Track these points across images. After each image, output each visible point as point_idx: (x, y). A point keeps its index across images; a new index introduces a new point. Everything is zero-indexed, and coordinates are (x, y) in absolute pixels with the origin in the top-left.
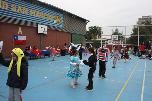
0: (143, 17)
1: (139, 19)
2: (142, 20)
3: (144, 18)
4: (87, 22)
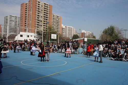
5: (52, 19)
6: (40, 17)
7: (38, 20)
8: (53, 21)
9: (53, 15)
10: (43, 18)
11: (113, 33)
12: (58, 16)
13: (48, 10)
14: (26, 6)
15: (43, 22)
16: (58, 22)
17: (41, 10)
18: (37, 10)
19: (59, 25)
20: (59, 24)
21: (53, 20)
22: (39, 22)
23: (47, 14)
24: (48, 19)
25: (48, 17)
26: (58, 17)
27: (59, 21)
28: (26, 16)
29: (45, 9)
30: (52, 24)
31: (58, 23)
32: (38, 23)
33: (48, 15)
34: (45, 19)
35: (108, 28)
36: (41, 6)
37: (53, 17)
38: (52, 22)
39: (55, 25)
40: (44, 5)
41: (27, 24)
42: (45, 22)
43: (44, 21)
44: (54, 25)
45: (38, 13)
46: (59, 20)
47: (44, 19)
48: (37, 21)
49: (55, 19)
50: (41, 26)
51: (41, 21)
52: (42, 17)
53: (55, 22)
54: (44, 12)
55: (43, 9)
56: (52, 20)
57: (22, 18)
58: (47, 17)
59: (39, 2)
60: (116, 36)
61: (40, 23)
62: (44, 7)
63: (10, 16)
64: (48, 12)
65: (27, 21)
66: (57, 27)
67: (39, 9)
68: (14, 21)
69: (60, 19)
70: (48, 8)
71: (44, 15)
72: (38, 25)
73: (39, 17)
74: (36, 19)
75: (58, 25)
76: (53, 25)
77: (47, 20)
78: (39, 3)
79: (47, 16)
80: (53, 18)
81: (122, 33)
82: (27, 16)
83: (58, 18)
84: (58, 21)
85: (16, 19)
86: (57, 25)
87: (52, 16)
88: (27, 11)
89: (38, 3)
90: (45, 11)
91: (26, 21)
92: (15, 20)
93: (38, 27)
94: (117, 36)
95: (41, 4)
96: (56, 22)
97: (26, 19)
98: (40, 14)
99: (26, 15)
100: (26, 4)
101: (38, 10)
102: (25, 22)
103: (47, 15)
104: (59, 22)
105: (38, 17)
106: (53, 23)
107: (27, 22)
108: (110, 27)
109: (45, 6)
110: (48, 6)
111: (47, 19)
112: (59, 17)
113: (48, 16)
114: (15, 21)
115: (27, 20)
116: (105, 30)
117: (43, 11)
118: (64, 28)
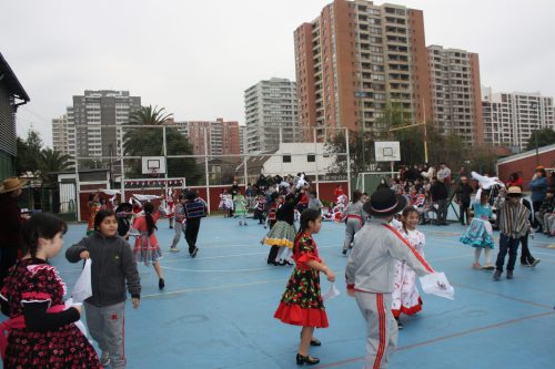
0: (87, 93)
1: (76, 99)
2: (87, 102)
3: (92, 96)
4: (17, 101)
5: (433, 69)
6: (375, 68)
7: (365, 83)
8: (438, 80)
9: (436, 52)
10: (388, 71)
12: (457, 54)
13: (407, 36)
14: (315, 35)
15: (389, 89)
16: (459, 82)
17: (374, 40)
18: (357, 43)
19: (469, 93)
20: (466, 90)
21: (438, 73)
22: (371, 90)
23: (403, 54)
24: (409, 73)
25: (409, 63)
26: (461, 59)
27: (468, 73)
28: (316, 75)
29: (391, 34)
30: (435, 90)
31: (463, 86)
32: (370, 95)
33: (408, 54)
34: (395, 76)
36: (373, 21)
37: (438, 59)
38: (435, 83)
39: (448, 96)
40: (385, 14)
41: (324, 108)
42: (400, 90)
43: (395, 86)
44: (443, 98)
45: (367, 56)
46: (464, 69)
47: (391, 74)
48: (363, 89)
49: (446, 68)
50: (383, 105)
51: (382, 87)
52: (381, 68)
53: (447, 82)
54: (391, 47)
55: (385, 34)
56: (434, 76)
57: (303, 86)
58: (405, 68)
59: (363, 8)
61: (377, 97)
62: (385, 23)
63: (265, 82)
64: (407, 45)
65: (323, 95)
66: (461, 103)
67: (364, 37)
68: (277, 102)
69: (468, 66)
70: (406, 26)
71: (392, 57)
72: (369, 104)
73: (370, 71)
74: (359, 83)
75: (463, 93)
76: (439, 95)
77: (405, 77)
78: (362, 13)
79: (404, 63)
80: (437, 66)
82: (321, 72)
83: (458, 61)
84: (458, 75)
85: (288, 92)
86: (460, 96)
87: (432, 55)
88: (320, 54)
89: (359, 12)
90: (392, 43)
91: (318, 96)
92: (284, 97)
93: (370, 114)
95: (371, 12)
96: (453, 81)
97: (318, 87)
98: (374, 58)
99: (317, 69)
100: (314, 26)
101: (360, 41)
102: (318, 101)
103: (404, 58)
104: (469, 79)
105: (366, 71)
106: (439, 88)
107: (322, 99)
109: (389, 19)
110: (405, 17)
111: (405, 73)
112: (464, 55)
113: (409, 59)
114: (284, 100)
115: (322, 91)
117: (385, 40)
118: (495, 105)
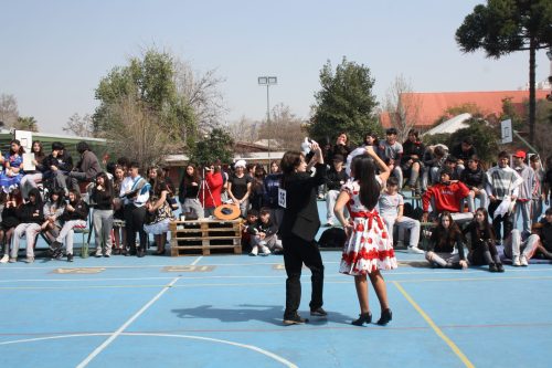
11: (160, 100)
35: (129, 65)
60: (183, 115)
81: (213, 101)
94: (185, 117)
108: (142, 60)
116: (115, 76)
